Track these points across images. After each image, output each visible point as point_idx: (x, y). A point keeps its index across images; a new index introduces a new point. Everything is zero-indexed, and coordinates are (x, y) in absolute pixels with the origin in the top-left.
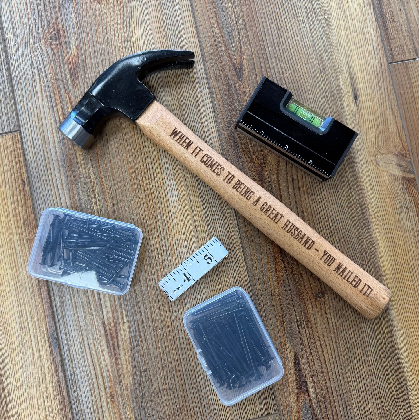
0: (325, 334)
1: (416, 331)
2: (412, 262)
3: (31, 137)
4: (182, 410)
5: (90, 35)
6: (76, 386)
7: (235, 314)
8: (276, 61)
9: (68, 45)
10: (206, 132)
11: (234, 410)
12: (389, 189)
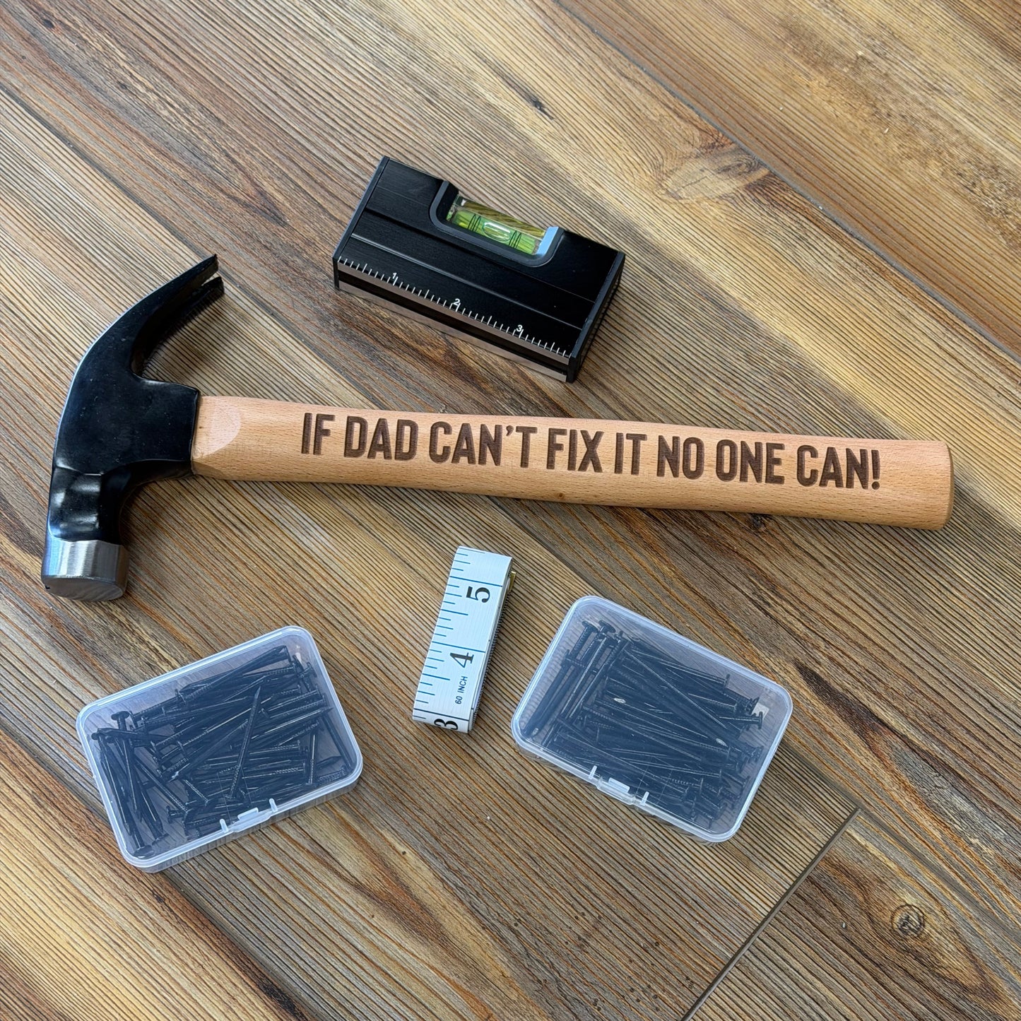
4: (657, 944)
8: (327, 141)
10: (287, 367)
12: (737, 227)
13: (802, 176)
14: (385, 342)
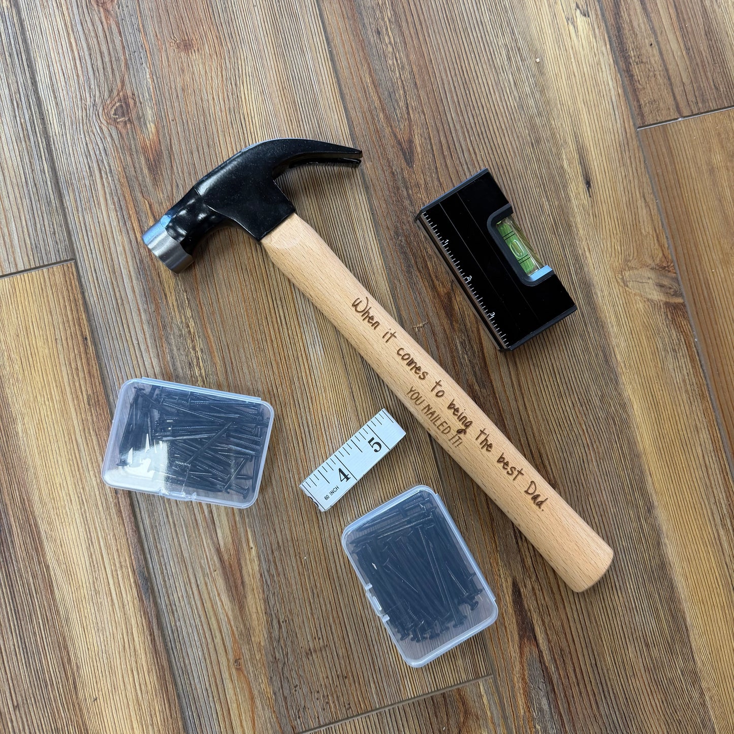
1: (696, 537)
2: (685, 432)
3: (93, 269)
4: (346, 677)
5: (176, 104)
6: (182, 649)
7: (420, 527)
8: (464, 133)
9: (142, 123)
10: (361, 248)
11: (425, 674)
12: (646, 322)
13: (698, 316)
14: (420, 266)
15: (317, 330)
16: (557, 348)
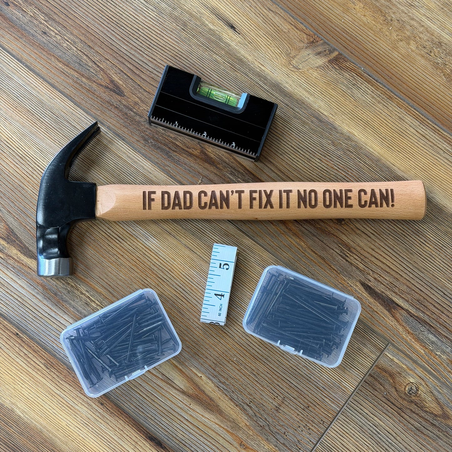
0: (373, 247)
2: (395, 126)
4: (308, 407)
8: (139, 53)
11: (351, 371)
13: (353, 54)
14: (174, 149)
15: (143, 230)
16: (287, 135)
